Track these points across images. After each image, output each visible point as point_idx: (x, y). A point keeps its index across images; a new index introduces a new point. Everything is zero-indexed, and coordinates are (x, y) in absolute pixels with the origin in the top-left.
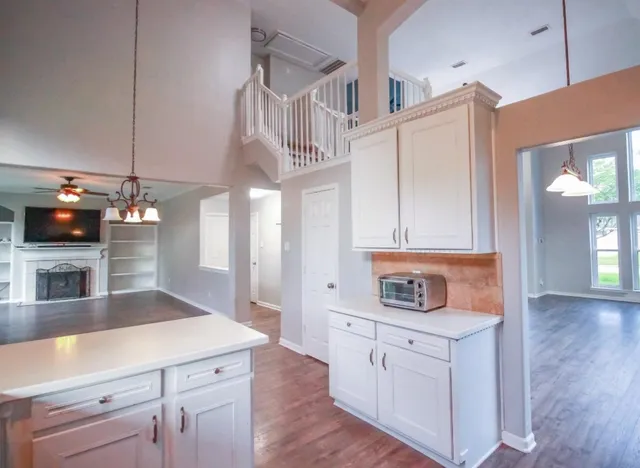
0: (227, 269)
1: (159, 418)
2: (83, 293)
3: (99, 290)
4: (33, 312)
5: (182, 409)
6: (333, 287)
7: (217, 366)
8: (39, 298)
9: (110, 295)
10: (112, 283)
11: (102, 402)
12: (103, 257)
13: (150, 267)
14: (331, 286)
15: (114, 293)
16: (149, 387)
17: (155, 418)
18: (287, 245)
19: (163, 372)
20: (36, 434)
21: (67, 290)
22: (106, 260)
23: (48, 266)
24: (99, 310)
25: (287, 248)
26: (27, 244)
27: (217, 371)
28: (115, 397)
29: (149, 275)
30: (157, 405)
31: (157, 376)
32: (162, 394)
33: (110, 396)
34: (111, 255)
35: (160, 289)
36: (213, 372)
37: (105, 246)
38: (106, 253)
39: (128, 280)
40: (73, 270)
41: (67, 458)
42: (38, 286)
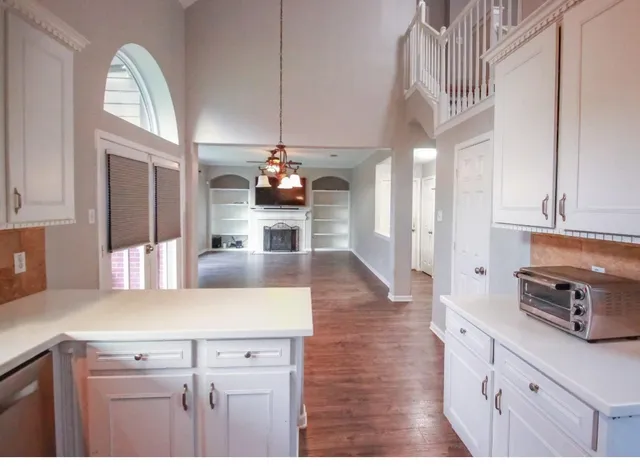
0: (389, 236)
1: (190, 387)
2: (294, 248)
3: (305, 246)
4: (262, 259)
5: (213, 385)
6: (482, 272)
7: (249, 350)
8: (265, 249)
9: (313, 253)
10: (315, 241)
11: (137, 359)
12: (307, 219)
13: (344, 230)
14: (481, 272)
15: (316, 250)
16: (180, 355)
17: (185, 386)
18: (440, 214)
19: (194, 343)
20: (93, 372)
21: (283, 244)
22: (310, 221)
23: (270, 224)
24: (305, 263)
25: (440, 219)
26: (257, 207)
27: (248, 356)
28: (151, 357)
29: (344, 236)
30: (189, 374)
31: (188, 347)
32: (194, 364)
33: (147, 355)
34: (314, 218)
35: (352, 250)
36: (243, 355)
37: (308, 209)
38: (310, 215)
39: (327, 240)
40: (287, 228)
41: (113, 400)
42: (265, 241)
